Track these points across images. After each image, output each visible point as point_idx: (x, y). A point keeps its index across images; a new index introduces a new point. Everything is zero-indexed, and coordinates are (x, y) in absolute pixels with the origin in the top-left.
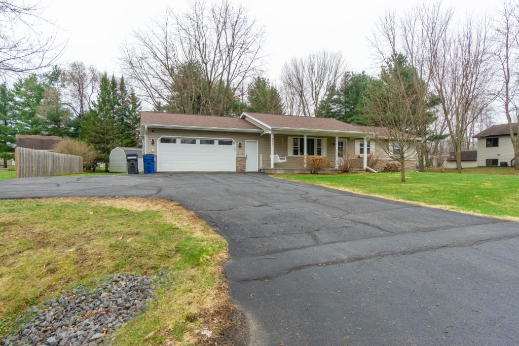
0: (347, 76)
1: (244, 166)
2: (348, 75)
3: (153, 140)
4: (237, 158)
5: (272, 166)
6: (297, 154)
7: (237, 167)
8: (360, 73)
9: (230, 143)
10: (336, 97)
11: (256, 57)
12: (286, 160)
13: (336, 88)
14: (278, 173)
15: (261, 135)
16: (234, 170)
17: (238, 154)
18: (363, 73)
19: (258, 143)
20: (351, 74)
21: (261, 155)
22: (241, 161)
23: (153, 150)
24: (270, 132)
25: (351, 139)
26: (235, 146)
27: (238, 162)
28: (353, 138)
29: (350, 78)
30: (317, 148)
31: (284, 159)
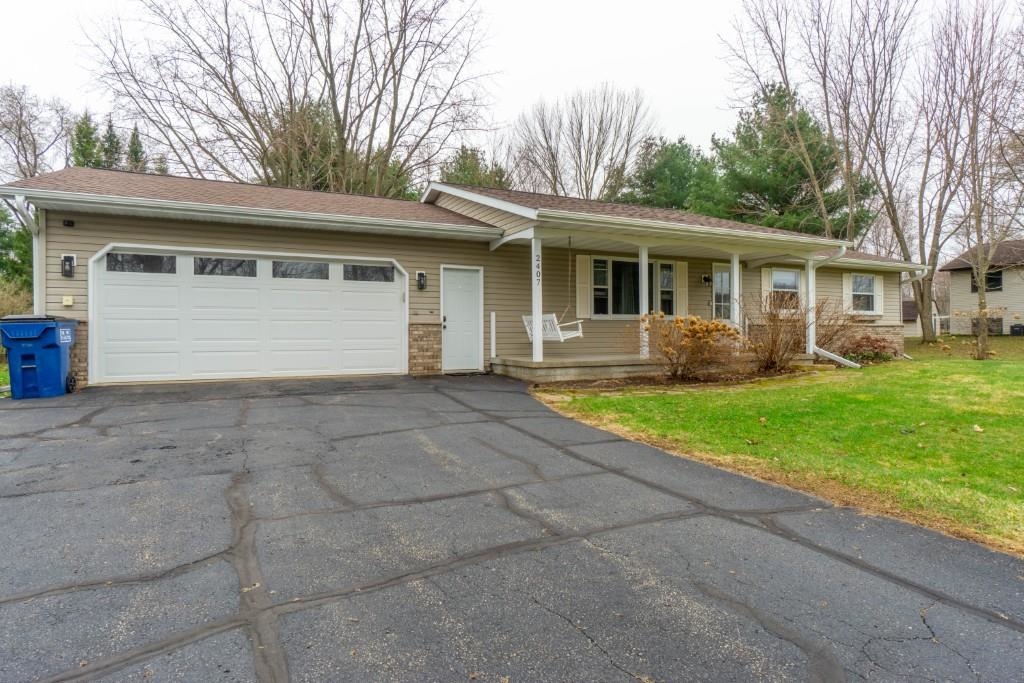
0: (649, 146)
1: (437, 355)
2: (652, 144)
3: (69, 259)
4: (411, 325)
5: (538, 356)
6: (605, 312)
7: (411, 357)
8: (675, 140)
9: (385, 274)
10: (625, 190)
11: (461, 78)
12: (579, 333)
13: (626, 173)
14: (559, 379)
15: (493, 247)
16: (401, 368)
17: (414, 313)
18: (680, 142)
19: (481, 273)
20: (658, 142)
21: (493, 315)
22: (426, 334)
23: (68, 300)
24: (528, 234)
25: (752, 265)
26: (403, 284)
27: (414, 339)
28: (757, 264)
29: (654, 150)
30: (663, 293)
31: (574, 328)
